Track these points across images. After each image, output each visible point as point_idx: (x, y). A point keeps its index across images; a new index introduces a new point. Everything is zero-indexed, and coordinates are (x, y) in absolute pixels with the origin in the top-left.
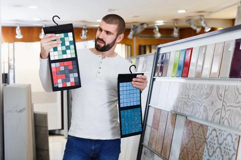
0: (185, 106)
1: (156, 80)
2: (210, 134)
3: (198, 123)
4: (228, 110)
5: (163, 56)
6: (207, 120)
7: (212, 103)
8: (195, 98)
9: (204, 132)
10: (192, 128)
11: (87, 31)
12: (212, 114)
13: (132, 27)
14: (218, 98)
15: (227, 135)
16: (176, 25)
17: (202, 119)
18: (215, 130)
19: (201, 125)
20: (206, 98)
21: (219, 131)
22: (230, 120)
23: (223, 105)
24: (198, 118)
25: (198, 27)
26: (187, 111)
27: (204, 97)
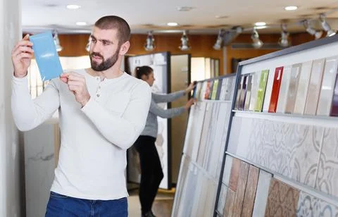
0: (271, 158)
1: (236, 115)
2: (303, 204)
3: (287, 185)
4: (327, 168)
5: (245, 78)
6: (298, 181)
7: (306, 155)
8: (284, 144)
9: (295, 201)
10: (279, 191)
11: (153, 40)
12: (306, 173)
13: (220, 33)
14: (313, 147)
15: (325, 208)
16: (284, 28)
17: (292, 180)
18: (308, 198)
19: (291, 189)
20: (298, 147)
21: (315, 201)
22: (329, 185)
23: (321, 159)
24: (287, 178)
25: (318, 31)
26: (274, 165)
27: (296, 144)
